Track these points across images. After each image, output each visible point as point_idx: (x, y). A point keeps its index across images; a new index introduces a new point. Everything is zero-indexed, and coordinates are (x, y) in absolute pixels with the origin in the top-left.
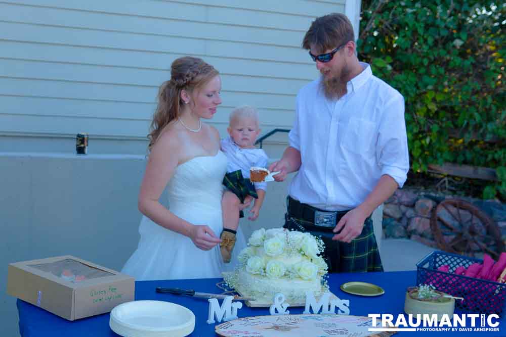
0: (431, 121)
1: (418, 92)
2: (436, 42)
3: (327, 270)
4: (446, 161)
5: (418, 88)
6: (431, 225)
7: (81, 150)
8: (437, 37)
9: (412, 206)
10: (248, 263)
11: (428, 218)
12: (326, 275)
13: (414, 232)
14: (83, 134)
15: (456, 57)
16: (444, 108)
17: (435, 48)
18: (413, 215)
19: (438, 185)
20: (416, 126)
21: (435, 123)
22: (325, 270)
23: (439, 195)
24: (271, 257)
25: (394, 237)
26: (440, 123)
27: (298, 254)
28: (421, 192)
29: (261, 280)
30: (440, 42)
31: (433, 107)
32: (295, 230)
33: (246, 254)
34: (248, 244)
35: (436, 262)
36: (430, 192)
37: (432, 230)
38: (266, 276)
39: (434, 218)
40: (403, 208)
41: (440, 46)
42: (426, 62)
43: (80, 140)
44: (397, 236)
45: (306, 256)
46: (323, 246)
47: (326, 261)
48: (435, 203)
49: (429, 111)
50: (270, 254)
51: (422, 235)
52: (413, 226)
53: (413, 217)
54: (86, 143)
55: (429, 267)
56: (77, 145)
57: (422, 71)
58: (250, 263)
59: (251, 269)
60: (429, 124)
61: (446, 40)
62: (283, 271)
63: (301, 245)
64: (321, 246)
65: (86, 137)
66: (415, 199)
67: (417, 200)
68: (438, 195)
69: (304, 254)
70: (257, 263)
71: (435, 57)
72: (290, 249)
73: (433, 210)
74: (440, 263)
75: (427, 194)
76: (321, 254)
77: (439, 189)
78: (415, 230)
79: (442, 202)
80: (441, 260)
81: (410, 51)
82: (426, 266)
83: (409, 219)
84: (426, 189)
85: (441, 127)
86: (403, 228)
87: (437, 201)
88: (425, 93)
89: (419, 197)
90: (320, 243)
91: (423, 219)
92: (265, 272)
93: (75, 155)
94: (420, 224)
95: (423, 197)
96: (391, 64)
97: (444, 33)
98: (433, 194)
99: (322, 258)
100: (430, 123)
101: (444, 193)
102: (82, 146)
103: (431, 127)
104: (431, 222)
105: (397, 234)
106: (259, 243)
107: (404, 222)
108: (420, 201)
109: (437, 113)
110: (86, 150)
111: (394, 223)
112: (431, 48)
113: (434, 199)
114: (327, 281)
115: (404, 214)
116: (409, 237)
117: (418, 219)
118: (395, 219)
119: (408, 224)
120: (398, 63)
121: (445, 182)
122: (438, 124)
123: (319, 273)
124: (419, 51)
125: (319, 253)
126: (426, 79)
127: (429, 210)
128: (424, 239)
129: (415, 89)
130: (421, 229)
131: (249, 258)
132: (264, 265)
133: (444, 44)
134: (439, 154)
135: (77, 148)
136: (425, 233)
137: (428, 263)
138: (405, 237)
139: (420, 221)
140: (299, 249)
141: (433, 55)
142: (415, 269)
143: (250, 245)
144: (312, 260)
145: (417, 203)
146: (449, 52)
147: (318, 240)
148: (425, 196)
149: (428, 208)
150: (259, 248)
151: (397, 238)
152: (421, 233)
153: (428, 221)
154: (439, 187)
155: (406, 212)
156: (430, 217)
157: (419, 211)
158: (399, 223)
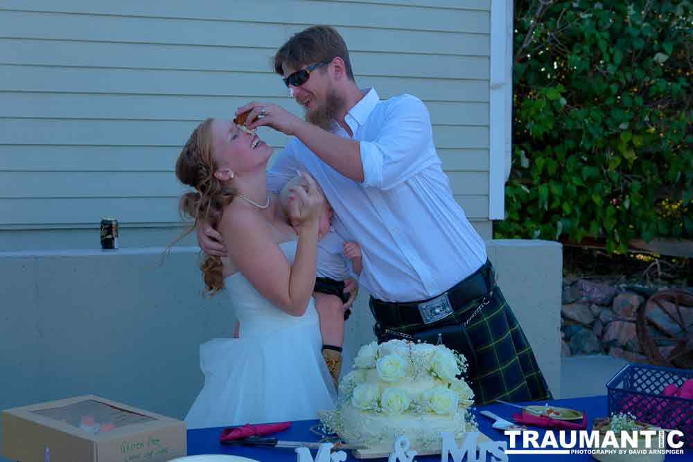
0: (627, 176)
1: (606, 133)
2: (627, 63)
5: (606, 128)
6: (638, 331)
7: (107, 244)
8: (629, 51)
9: (609, 304)
10: (354, 394)
11: (630, 321)
12: (473, 406)
13: (614, 343)
14: (109, 219)
15: (659, 79)
16: (647, 156)
17: (627, 68)
18: (611, 319)
19: (646, 272)
20: (607, 184)
21: (634, 178)
22: (470, 399)
23: (649, 286)
24: (388, 383)
25: (584, 352)
26: (643, 179)
27: (428, 377)
28: (621, 283)
29: (375, 419)
30: (634, 58)
31: (631, 156)
32: (422, 342)
33: (351, 381)
34: (354, 366)
35: (633, 381)
36: (635, 283)
37: (639, 339)
38: (381, 412)
39: (642, 322)
40: (595, 308)
41: (635, 65)
42: (614, 88)
43: (106, 229)
44: (589, 351)
45: (440, 379)
46: (465, 363)
48: (643, 299)
49: (624, 161)
50: (384, 379)
51: (625, 348)
52: (614, 332)
53: (610, 322)
54: (114, 233)
55: (624, 387)
56: (102, 237)
57: (610, 101)
58: (357, 393)
59: (359, 403)
60: (625, 181)
61: (643, 54)
62: (406, 403)
63: (432, 363)
64: (462, 364)
65: (114, 223)
66: (612, 294)
67: (616, 295)
68: (646, 287)
69: (437, 377)
70: (368, 394)
71: (627, 81)
72: (414, 371)
73: (641, 309)
74: (640, 381)
75: (630, 285)
76: (463, 375)
77: (648, 278)
78: (616, 340)
79: (653, 297)
80: (640, 377)
81: (590, 74)
82: (620, 386)
83: (605, 325)
84: (628, 277)
85: (644, 184)
86: (596, 338)
87: (645, 295)
88: (617, 136)
89: (618, 291)
90: (461, 359)
91: (626, 324)
92: (380, 407)
93: (99, 252)
94: (623, 331)
95: (624, 290)
96: (564, 95)
97: (639, 45)
98: (638, 286)
99: (465, 381)
100: (627, 178)
101: (656, 283)
102: (110, 237)
103: (629, 185)
104: (637, 326)
105: (587, 347)
106: (369, 364)
107: (598, 328)
108: (620, 297)
109: (637, 163)
110: (116, 243)
111: (583, 331)
112: (620, 68)
113: (640, 293)
114: (474, 416)
115: (597, 317)
116: (607, 351)
117: (618, 323)
118: (585, 326)
119: (603, 332)
120: (574, 93)
121: (655, 266)
122: (640, 180)
123: (461, 404)
124: (604, 72)
125: (460, 374)
126: (617, 114)
127: (634, 310)
128: (627, 353)
129: (601, 130)
130: (623, 339)
131: (355, 386)
132: (379, 396)
133: (640, 61)
134: (644, 226)
135: (102, 242)
136: (630, 344)
137: (622, 382)
138: (600, 352)
139: (621, 327)
140: (429, 369)
141: (626, 78)
142: (605, 392)
143: (357, 368)
144: (449, 385)
145: (615, 299)
146: (648, 73)
147: (458, 354)
148: (628, 289)
149: (632, 306)
150: (371, 370)
151: (588, 354)
152: (624, 344)
153: (633, 325)
154: (647, 275)
155: (599, 314)
156: (635, 319)
157: (619, 312)
158: (590, 332)
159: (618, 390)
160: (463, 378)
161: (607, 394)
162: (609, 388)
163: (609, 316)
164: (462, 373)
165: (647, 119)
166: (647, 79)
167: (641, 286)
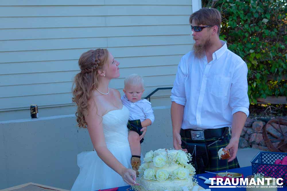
0: (255, 71)
1: (245, 54)
2: (252, 22)
3: (195, 172)
4: (268, 95)
5: (244, 52)
6: (263, 137)
7: (34, 116)
8: (252, 19)
9: (250, 126)
10: (144, 174)
11: (260, 133)
12: (195, 175)
13: (253, 143)
14: (34, 105)
15: (265, 30)
16: (262, 63)
18: (252, 132)
19: (265, 111)
21: (257, 72)
22: (194, 172)
23: (267, 117)
24: (158, 168)
26: (261, 73)
27: (176, 164)
28: (255, 117)
29: (154, 183)
30: (254, 22)
31: (255, 63)
32: (172, 149)
33: (143, 168)
35: (262, 159)
36: (261, 116)
37: (264, 140)
38: (156, 180)
39: (265, 133)
40: (245, 128)
42: (247, 35)
43: (33, 109)
44: (244, 147)
45: (181, 164)
46: (191, 157)
47: (194, 166)
48: (265, 123)
49: (253, 65)
50: (157, 166)
51: (258, 144)
52: (253, 139)
53: (252, 134)
54: (36, 111)
55: (258, 162)
56: (31, 113)
57: (245, 40)
58: (146, 173)
59: (147, 177)
61: (257, 20)
62: (167, 176)
63: (177, 158)
64: (190, 157)
65: (36, 107)
66: (252, 121)
67: (253, 122)
68: (266, 118)
69: (179, 163)
70: (150, 173)
71: (252, 31)
72: (169, 161)
73: (264, 126)
74: (265, 159)
75: (259, 118)
76: (190, 162)
77: (266, 114)
78: (254, 141)
79: (269, 122)
80: (265, 157)
81: (236, 29)
82: (257, 162)
83: (250, 135)
84: (258, 114)
85: (262, 75)
86: (246, 141)
87: (266, 121)
88: (249, 54)
89: (254, 120)
90: (189, 155)
91: (258, 134)
92: (156, 178)
93: (30, 120)
94: (256, 137)
95: (256, 120)
96: (226, 39)
100: (254, 73)
101: (270, 116)
102: (35, 113)
103: (256, 75)
104: (263, 135)
105: (243, 145)
106: (150, 160)
107: (247, 137)
108: (255, 123)
109: (258, 66)
110: (37, 115)
113: (263, 120)
114: (196, 179)
115: (246, 132)
116: (251, 146)
119: (249, 138)
120: (230, 38)
121: (269, 109)
122: (260, 73)
123: (190, 174)
124: (242, 28)
125: (189, 162)
126: (249, 46)
127: (261, 128)
128: (260, 147)
130: (258, 141)
131: (145, 170)
132: (155, 173)
133: (257, 23)
134: (262, 92)
135: (31, 115)
136: (260, 143)
137: (258, 160)
138: (248, 147)
139: (256, 135)
140: (176, 161)
141: (251, 30)
142: (250, 165)
143: (145, 162)
144: (185, 167)
145: (253, 124)
146: (260, 27)
147: (188, 153)
148: (258, 119)
149: (260, 126)
150: (150, 163)
151: (243, 148)
152: (258, 143)
153: (261, 135)
154: (266, 112)
155: (247, 131)
156: (262, 132)
157: (255, 129)
158: (244, 139)
159: (256, 164)
160: (190, 163)
161: (251, 165)
162: (252, 163)
163: (251, 132)
164: (190, 161)
165: (261, 47)
166: (260, 30)
167: (264, 118)
